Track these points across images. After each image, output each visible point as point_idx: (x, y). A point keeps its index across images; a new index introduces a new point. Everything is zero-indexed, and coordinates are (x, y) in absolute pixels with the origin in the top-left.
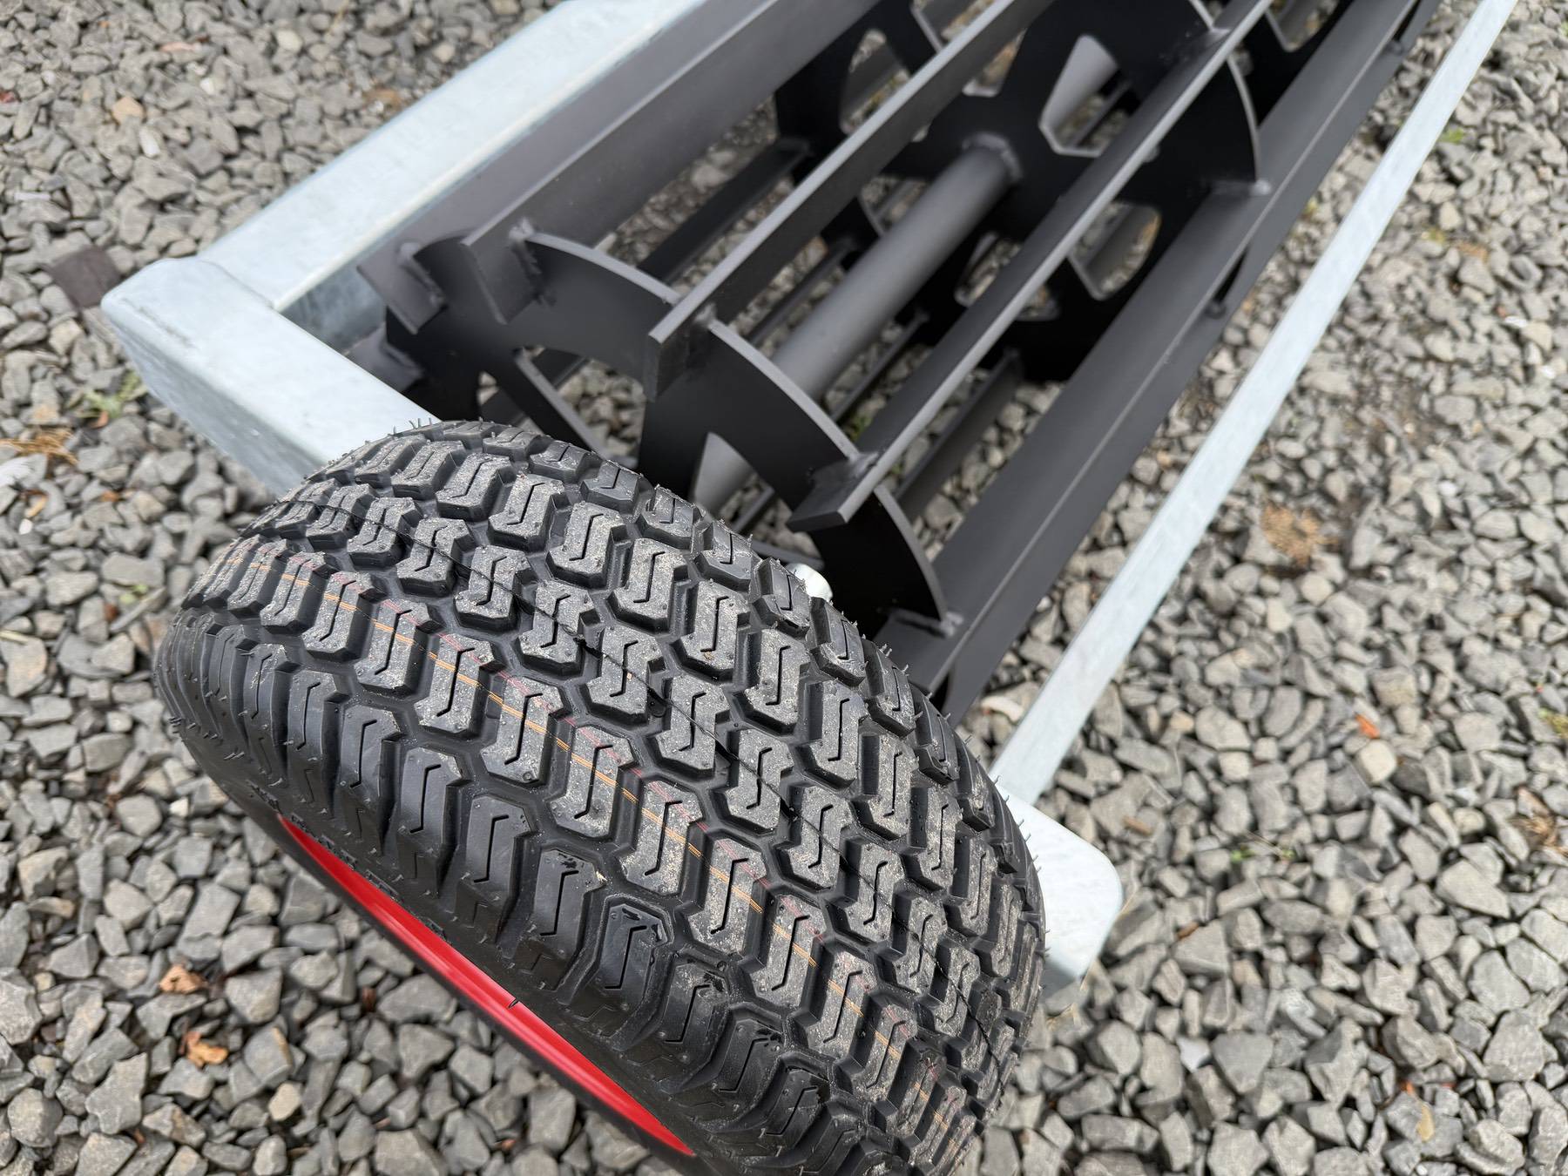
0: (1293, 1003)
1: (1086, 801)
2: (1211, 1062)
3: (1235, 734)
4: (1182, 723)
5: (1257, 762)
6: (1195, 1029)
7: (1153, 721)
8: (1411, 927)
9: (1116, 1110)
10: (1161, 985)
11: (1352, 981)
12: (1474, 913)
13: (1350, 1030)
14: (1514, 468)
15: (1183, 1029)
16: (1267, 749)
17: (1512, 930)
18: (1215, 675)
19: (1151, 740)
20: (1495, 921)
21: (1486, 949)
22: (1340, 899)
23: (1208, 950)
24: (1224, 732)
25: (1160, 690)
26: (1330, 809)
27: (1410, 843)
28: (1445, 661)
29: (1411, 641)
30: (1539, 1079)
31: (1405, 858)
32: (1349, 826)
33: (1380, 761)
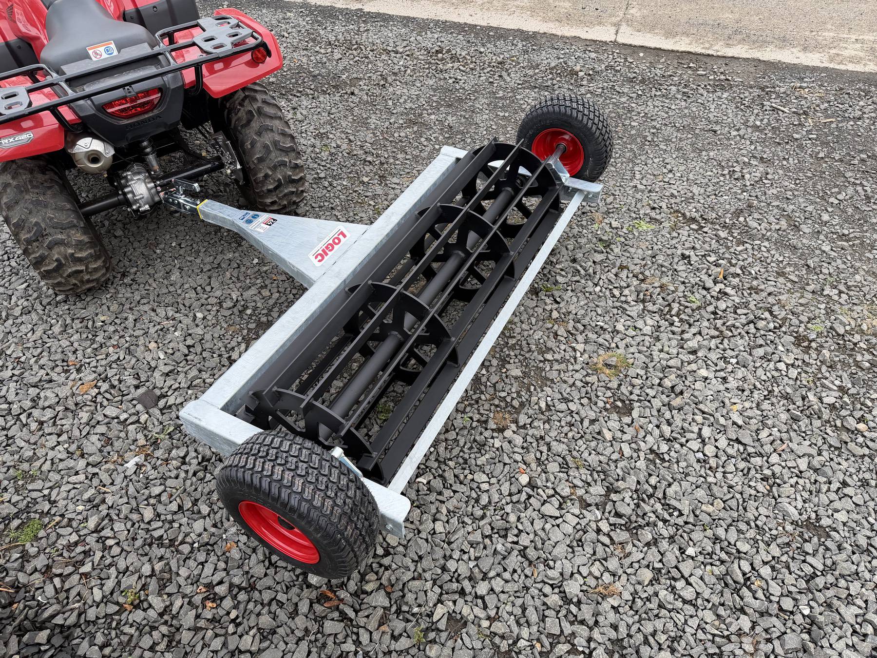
0: (499, 547)
1: (444, 502)
2: (477, 565)
3: (484, 478)
4: (470, 477)
5: (490, 484)
6: (473, 558)
7: (462, 477)
8: (532, 524)
9: (451, 581)
10: (463, 548)
11: (515, 539)
12: (551, 517)
13: (515, 553)
14: (568, 390)
15: (470, 559)
16: (493, 480)
17: (561, 520)
18: (479, 463)
19: (461, 483)
20: (557, 518)
21: (553, 526)
22: (512, 518)
23: (477, 537)
24: (481, 477)
25: (464, 469)
26: (510, 495)
27: (532, 500)
28: (544, 449)
29: (534, 445)
30: (566, 558)
31: (531, 505)
32: (515, 499)
33: (524, 479)
